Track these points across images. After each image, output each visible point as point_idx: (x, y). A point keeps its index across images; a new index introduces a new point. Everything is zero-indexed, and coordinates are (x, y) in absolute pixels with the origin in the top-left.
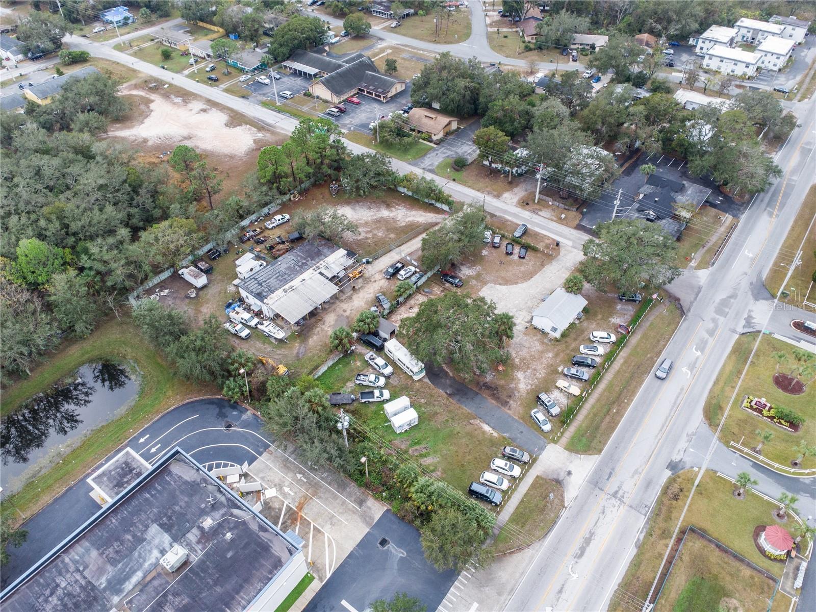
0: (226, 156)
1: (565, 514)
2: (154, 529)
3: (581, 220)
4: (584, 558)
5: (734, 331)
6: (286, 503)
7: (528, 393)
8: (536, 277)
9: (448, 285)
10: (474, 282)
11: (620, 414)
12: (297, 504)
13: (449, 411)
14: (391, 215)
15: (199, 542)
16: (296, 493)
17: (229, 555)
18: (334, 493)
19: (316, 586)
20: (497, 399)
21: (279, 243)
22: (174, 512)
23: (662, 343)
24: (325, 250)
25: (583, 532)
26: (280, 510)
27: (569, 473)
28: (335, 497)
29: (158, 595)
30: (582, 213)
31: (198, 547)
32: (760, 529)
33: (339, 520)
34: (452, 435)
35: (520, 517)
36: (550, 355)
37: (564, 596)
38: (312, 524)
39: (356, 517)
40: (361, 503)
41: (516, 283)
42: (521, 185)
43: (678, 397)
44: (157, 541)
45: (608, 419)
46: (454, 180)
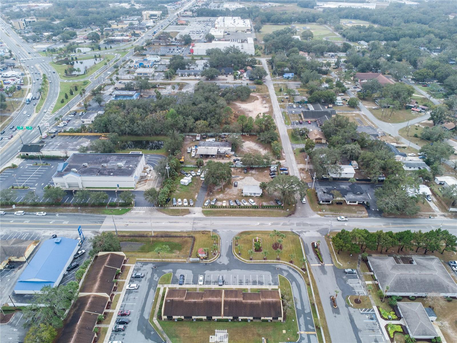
3: (309, 183)
4: (170, 223)
5: (292, 230)
10: (250, 174)
11: (225, 216)
12: (149, 179)
13: (196, 189)
16: (152, 178)
17: (126, 171)
18: (156, 183)
19: (133, 190)
20: (208, 194)
22: (130, 161)
23: (266, 216)
24: (228, 146)
25: (177, 221)
27: (195, 214)
31: (125, 167)
33: (150, 185)
35: (173, 211)
36: (235, 197)
44: (123, 162)
45: (221, 214)
46: (295, 154)
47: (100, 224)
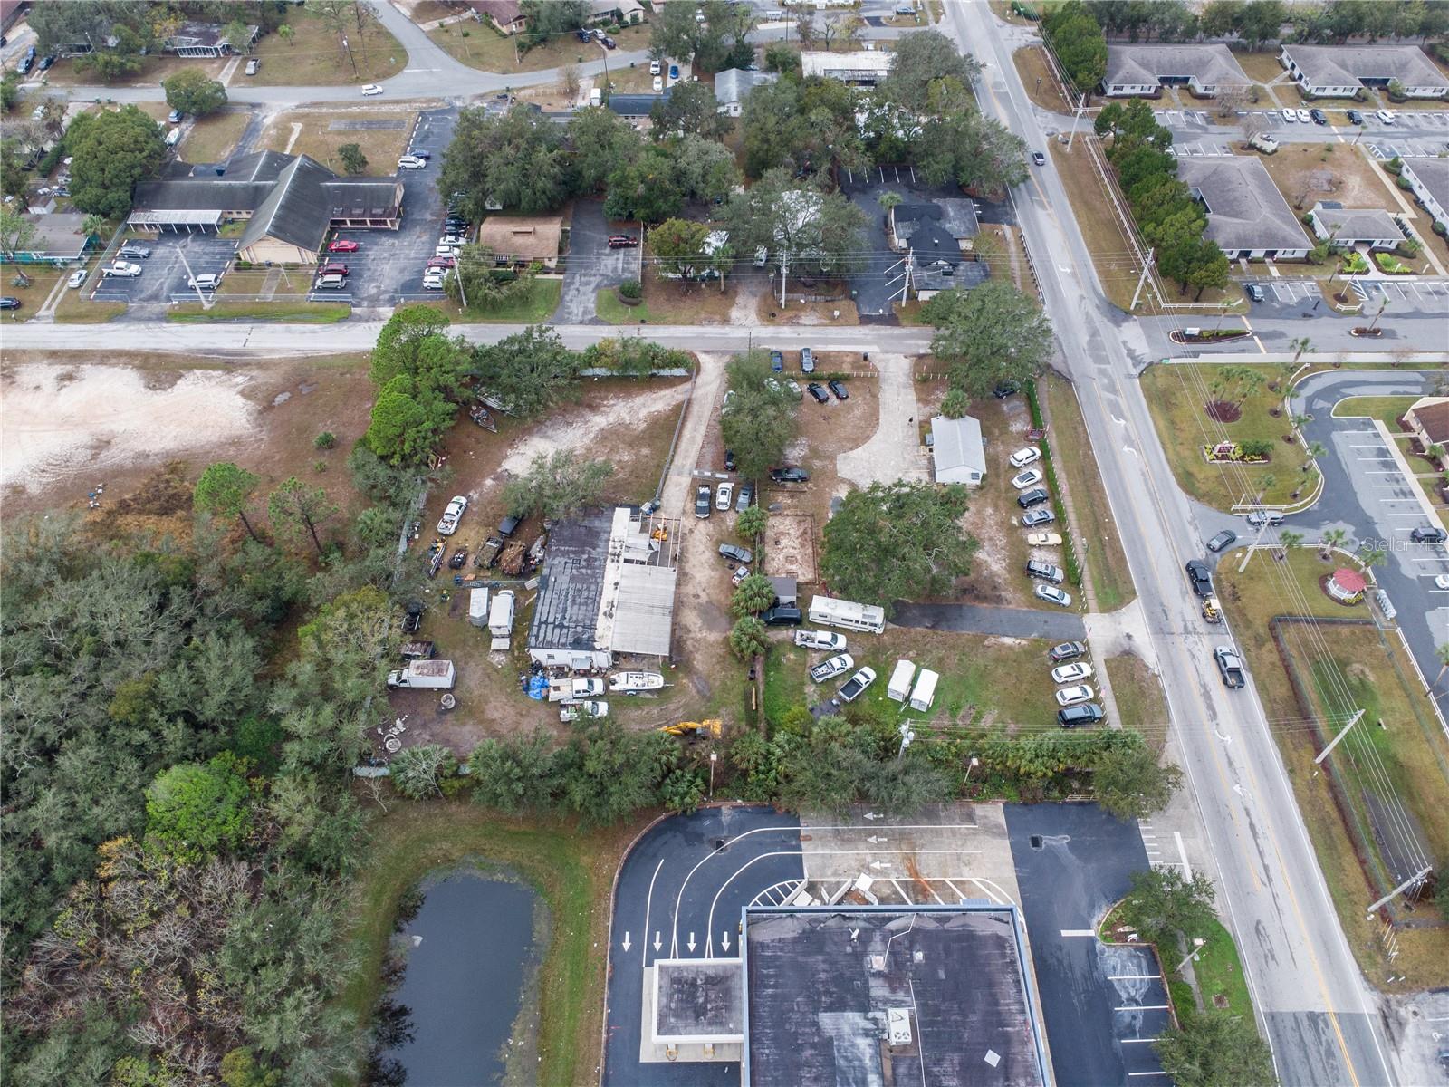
0: (221, 445)
1: (1164, 683)
2: (826, 1020)
3: (858, 309)
4: (1219, 715)
5: (1130, 376)
6: (893, 880)
7: (1009, 572)
8: (882, 416)
9: (789, 485)
10: (817, 464)
11: (1114, 539)
12: (906, 872)
13: (953, 647)
14: (611, 419)
15: (893, 990)
16: (891, 861)
17: (942, 975)
18: (932, 830)
20: (985, 599)
21: (501, 551)
22: (824, 983)
23: (1080, 429)
24: (597, 523)
25: (1196, 691)
26: (896, 892)
27: (1129, 637)
28: (938, 833)
29: (919, 1078)
30: (852, 298)
31: (900, 995)
32: (1323, 580)
33: (969, 855)
34: (983, 675)
35: (1129, 715)
36: (990, 511)
37: (1236, 764)
38: (947, 880)
39: (981, 837)
40: (970, 818)
41: (869, 437)
42: (740, 289)
43: (1147, 485)
44: (846, 1029)
45: (1109, 552)
46: (643, 322)
47: (1334, 1022)
